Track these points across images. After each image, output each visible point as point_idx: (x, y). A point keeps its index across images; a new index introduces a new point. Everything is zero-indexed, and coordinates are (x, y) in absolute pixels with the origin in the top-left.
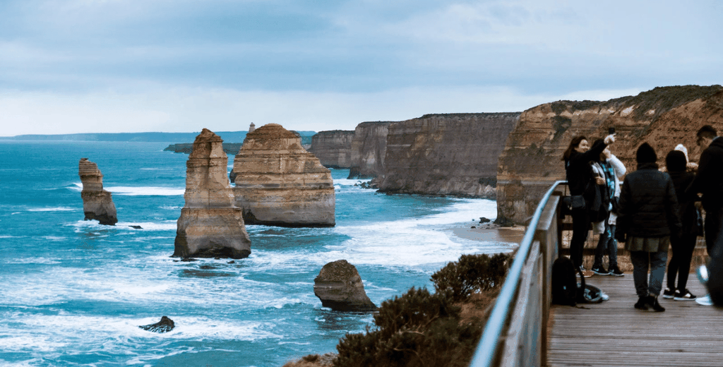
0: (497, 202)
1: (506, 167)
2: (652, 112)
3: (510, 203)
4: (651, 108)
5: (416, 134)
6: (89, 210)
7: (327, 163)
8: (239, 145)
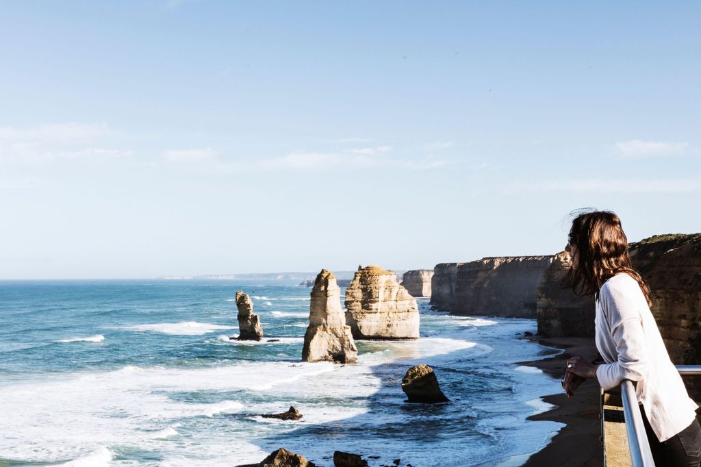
0: (538, 321)
1: (544, 295)
2: (651, 254)
3: (547, 321)
4: (651, 251)
5: (478, 272)
6: (243, 329)
7: (415, 293)
8: (349, 281)
